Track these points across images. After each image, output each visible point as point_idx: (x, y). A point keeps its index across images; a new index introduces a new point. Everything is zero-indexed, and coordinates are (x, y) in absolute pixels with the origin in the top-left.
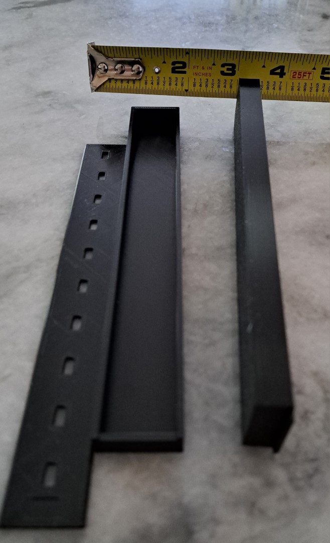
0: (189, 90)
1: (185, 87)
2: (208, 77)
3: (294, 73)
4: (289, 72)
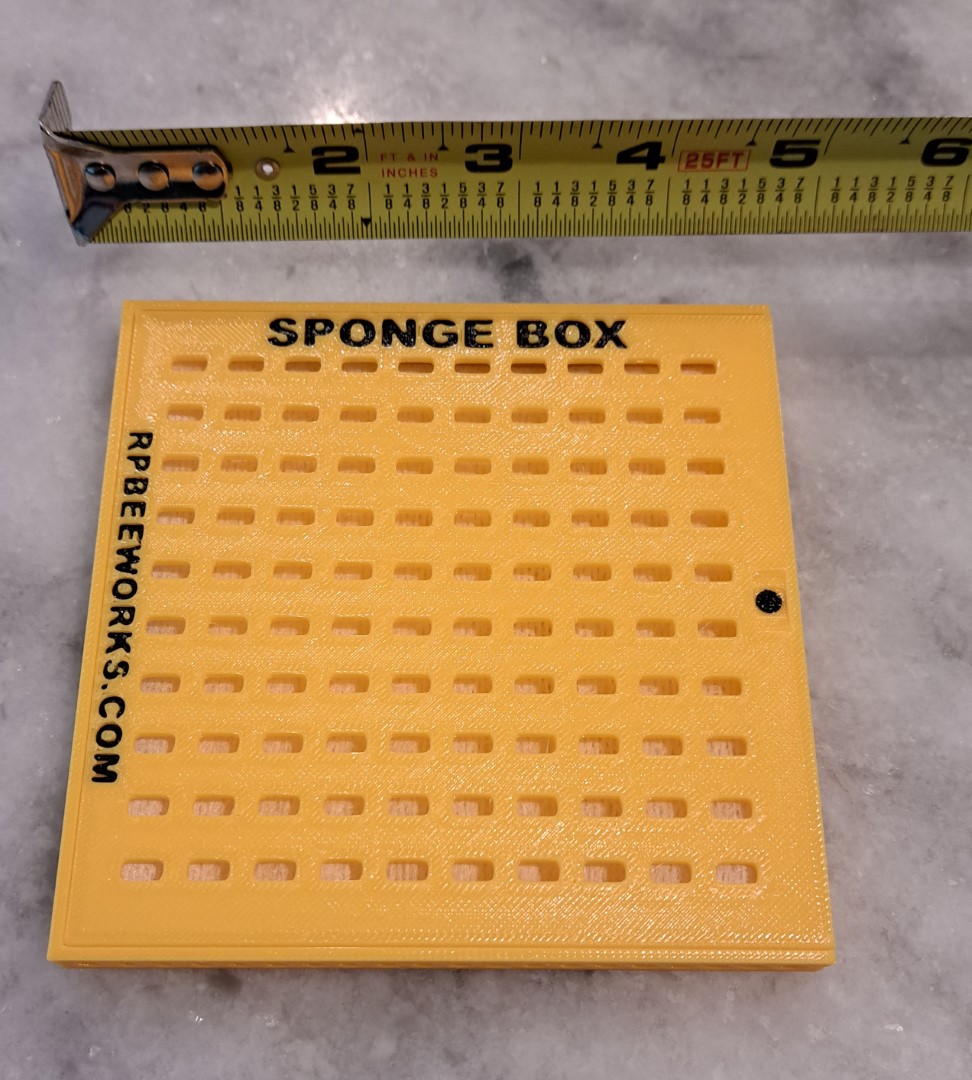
0: (375, 220)
1: (362, 211)
2: (429, 179)
3: (689, 156)
4: (677, 152)
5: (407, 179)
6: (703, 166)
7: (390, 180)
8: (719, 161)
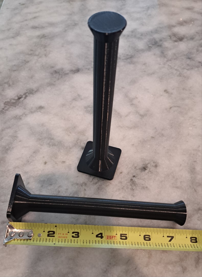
0: (56, 244)
2: (66, 239)
3: (107, 236)
4: (105, 236)
5: (62, 238)
6: (110, 239)
7: (59, 238)
8: (112, 238)
